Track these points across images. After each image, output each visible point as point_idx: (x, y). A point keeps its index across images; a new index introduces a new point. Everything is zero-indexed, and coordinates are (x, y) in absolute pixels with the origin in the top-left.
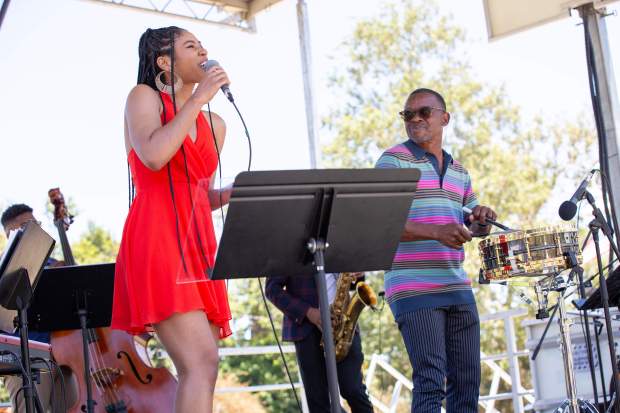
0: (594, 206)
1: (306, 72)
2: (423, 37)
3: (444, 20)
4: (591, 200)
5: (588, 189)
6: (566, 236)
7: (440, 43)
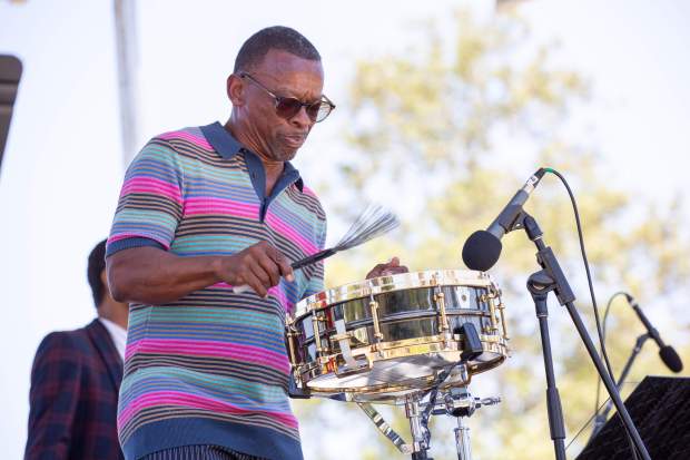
0: (539, 245)
1: (125, 82)
2: (495, 91)
3: (543, 53)
4: (532, 231)
5: (527, 208)
6: (459, 293)
7: (534, 106)
